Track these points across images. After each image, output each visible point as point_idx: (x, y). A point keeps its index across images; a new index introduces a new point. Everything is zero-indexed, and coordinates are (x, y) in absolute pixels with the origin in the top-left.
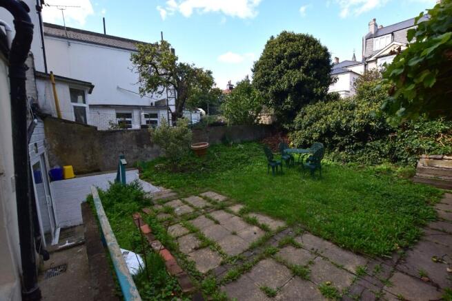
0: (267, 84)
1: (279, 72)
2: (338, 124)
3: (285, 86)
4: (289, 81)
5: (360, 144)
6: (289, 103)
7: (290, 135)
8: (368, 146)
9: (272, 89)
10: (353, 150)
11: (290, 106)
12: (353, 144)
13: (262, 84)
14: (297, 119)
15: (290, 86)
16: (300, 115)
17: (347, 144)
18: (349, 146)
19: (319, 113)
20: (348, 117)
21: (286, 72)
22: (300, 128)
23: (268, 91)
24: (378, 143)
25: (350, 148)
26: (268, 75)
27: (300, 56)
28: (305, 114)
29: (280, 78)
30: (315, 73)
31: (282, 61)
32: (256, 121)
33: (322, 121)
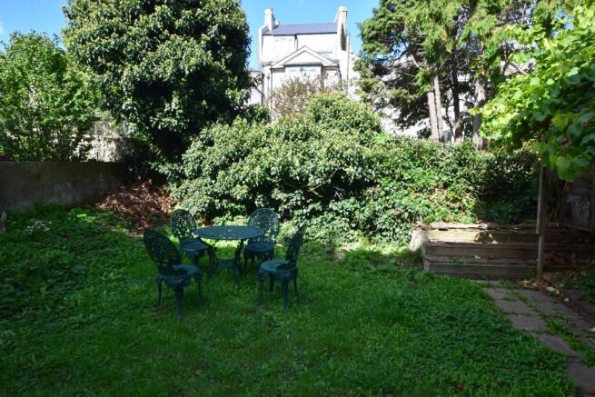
0: (116, 55)
1: (151, 34)
2: (287, 167)
3: (166, 71)
4: (177, 61)
5: (318, 206)
6: (173, 114)
7: (173, 187)
8: (331, 210)
9: (129, 71)
10: (307, 217)
11: (174, 122)
12: (307, 205)
13: (100, 53)
14: (192, 153)
15: (179, 73)
16: (199, 144)
17: (297, 207)
18: (300, 211)
19: (242, 142)
20: (300, 155)
21: (168, 38)
22: (198, 173)
23: (118, 76)
24: (348, 204)
25: (302, 215)
26: (121, 33)
27: (199, 11)
28: (211, 143)
29: (154, 49)
30: (229, 56)
31: (158, 8)
32: (77, 152)
33: (250, 159)
